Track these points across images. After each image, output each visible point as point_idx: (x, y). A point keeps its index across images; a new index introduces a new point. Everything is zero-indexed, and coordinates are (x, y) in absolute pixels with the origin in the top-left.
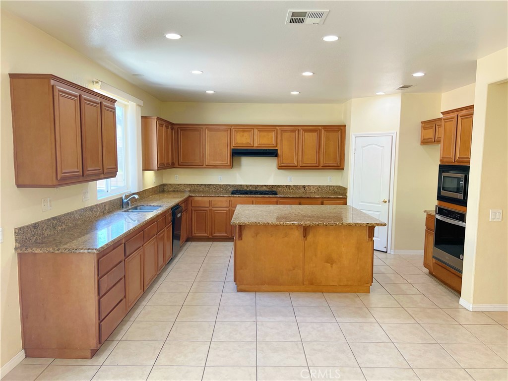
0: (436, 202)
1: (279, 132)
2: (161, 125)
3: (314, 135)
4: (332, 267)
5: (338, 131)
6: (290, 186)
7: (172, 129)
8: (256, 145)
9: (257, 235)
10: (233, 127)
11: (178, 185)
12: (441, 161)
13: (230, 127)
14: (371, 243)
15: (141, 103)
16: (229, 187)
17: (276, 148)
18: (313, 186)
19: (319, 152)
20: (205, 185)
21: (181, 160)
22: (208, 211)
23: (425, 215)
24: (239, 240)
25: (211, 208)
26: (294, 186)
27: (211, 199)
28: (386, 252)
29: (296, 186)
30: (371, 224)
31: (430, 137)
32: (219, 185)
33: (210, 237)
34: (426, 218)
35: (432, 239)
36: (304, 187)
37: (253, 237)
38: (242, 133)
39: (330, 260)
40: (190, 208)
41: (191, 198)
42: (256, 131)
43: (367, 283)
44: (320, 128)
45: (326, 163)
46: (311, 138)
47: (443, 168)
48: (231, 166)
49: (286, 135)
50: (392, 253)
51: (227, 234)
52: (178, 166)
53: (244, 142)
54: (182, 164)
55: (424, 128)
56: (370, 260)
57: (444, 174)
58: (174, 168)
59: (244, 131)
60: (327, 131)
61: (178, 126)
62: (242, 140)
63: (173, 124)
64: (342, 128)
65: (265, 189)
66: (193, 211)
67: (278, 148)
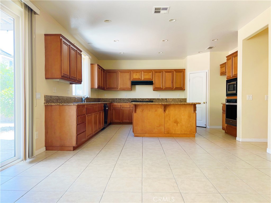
0: (226, 98)
1: (154, 72)
2: (99, 68)
3: (170, 74)
4: (177, 125)
5: (182, 72)
6: (159, 99)
7: (104, 72)
8: (143, 79)
9: (143, 111)
10: (132, 71)
11: (106, 99)
12: (227, 78)
13: (130, 71)
14: (195, 114)
15: (91, 57)
16: (130, 100)
17: (152, 80)
18: (171, 99)
19: (173, 82)
20: (119, 99)
21: (108, 86)
22: (120, 110)
23: (222, 105)
24: (135, 113)
25: (121, 108)
26: (161, 99)
27: (122, 104)
28: (206, 127)
29: (162, 99)
30: (194, 103)
31: (224, 71)
32: (126, 99)
33: (121, 122)
34: (222, 106)
35: (225, 115)
36: (166, 99)
37: (141, 112)
38: (136, 74)
39: (176, 122)
40: (112, 108)
41: (112, 104)
42: (143, 72)
43: (194, 133)
44: (173, 70)
45: (177, 87)
46: (169, 75)
47: (228, 81)
48: (131, 89)
49: (157, 74)
50: (209, 127)
51: (129, 121)
52: (106, 89)
53: (137, 78)
54: (108, 88)
55: (221, 67)
56: (195, 122)
57: (228, 84)
58: (104, 90)
59: (137, 73)
60: (176, 72)
61: (106, 71)
62: (136, 77)
63: (104, 70)
64: (183, 70)
65: (147, 100)
66: (113, 110)
67: (153, 80)
